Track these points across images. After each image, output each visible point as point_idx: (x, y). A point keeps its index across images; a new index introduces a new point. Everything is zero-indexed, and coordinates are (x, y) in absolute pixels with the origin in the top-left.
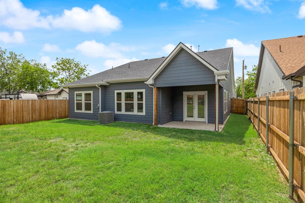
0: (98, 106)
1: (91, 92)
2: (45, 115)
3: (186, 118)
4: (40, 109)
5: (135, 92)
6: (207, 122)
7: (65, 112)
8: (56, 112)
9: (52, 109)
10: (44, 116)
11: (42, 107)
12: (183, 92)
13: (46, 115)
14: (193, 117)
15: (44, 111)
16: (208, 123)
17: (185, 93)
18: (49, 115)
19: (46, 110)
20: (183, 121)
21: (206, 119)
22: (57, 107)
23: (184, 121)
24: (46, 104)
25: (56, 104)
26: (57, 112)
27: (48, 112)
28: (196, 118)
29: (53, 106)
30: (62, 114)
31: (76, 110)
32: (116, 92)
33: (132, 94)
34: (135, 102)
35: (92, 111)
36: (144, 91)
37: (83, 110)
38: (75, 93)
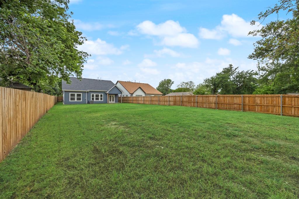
0: (85, 99)
1: (81, 94)
21: (114, 102)
28: (112, 102)
31: (70, 101)
32: (91, 94)
33: (99, 95)
34: (100, 97)
35: (81, 101)
36: (103, 94)
37: (76, 100)
38: (70, 93)
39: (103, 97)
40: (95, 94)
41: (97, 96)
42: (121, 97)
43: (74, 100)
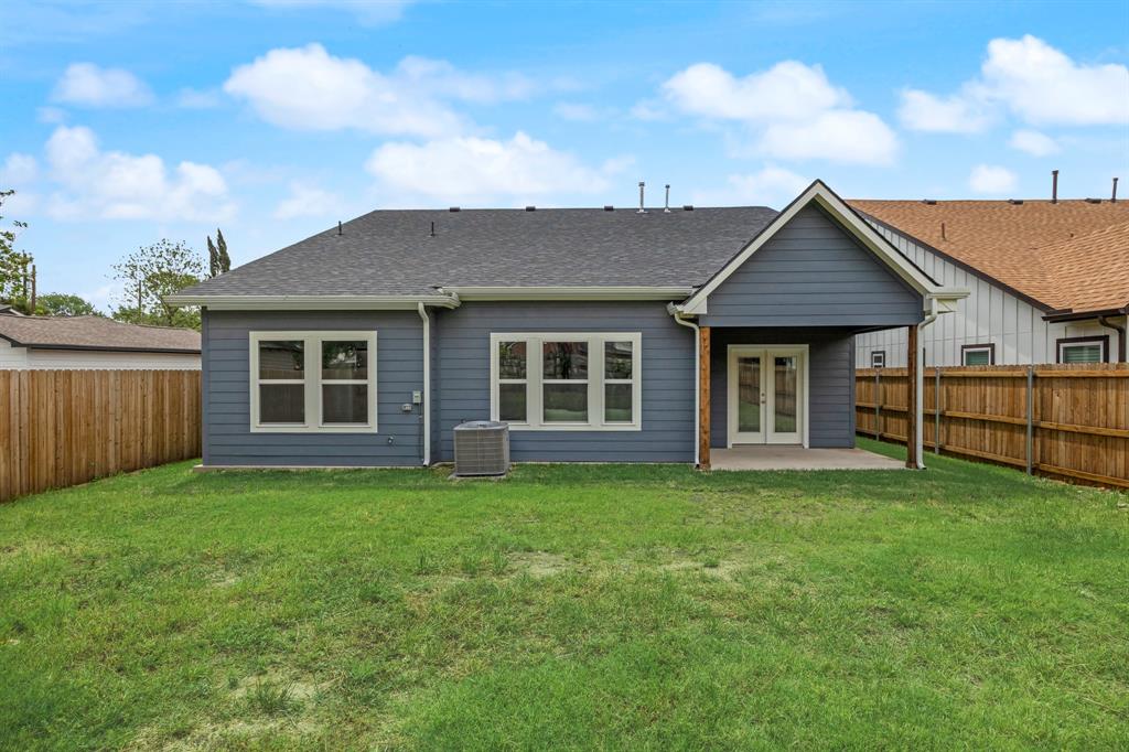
0: (417, 400)
1: (371, 337)
2: (56, 459)
3: (734, 437)
4: (34, 423)
5: (596, 342)
6: (806, 446)
7: (144, 434)
8: (107, 439)
9: (88, 425)
10: (51, 462)
11: (43, 416)
12: (729, 346)
13: (61, 454)
14: (757, 429)
15: (51, 433)
16: (810, 447)
17: (733, 350)
18: (75, 455)
19: (61, 428)
20: (726, 447)
22: (111, 409)
23: (729, 446)
24: (61, 398)
25: (107, 393)
26: (112, 437)
27: (69, 440)
28: (768, 434)
29: (91, 402)
30: (128, 447)
31: (256, 426)
32: (497, 339)
33: (583, 348)
34: (596, 380)
35: (372, 426)
36: (635, 338)
37: (314, 423)
38: (256, 337)
39: (636, 381)
40: (535, 342)
41: (565, 360)
42: (909, 379)
43: (300, 419)
